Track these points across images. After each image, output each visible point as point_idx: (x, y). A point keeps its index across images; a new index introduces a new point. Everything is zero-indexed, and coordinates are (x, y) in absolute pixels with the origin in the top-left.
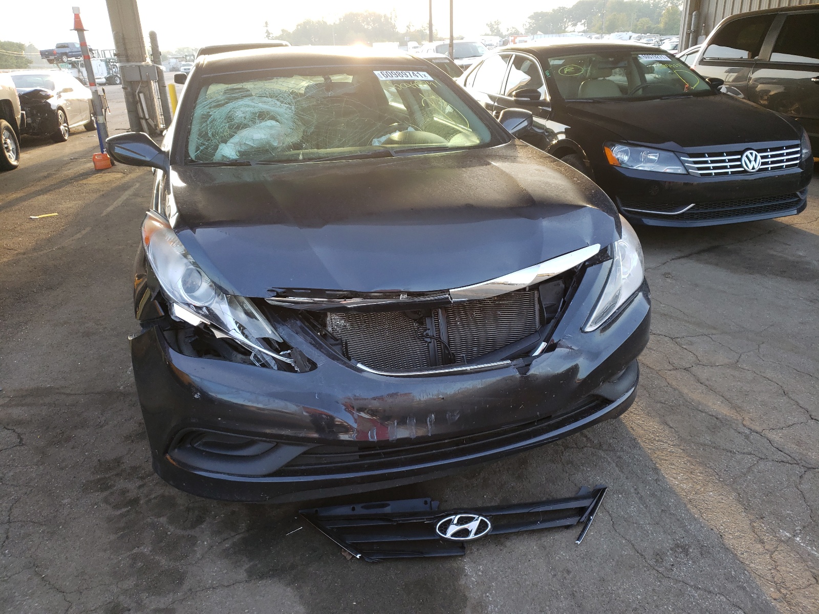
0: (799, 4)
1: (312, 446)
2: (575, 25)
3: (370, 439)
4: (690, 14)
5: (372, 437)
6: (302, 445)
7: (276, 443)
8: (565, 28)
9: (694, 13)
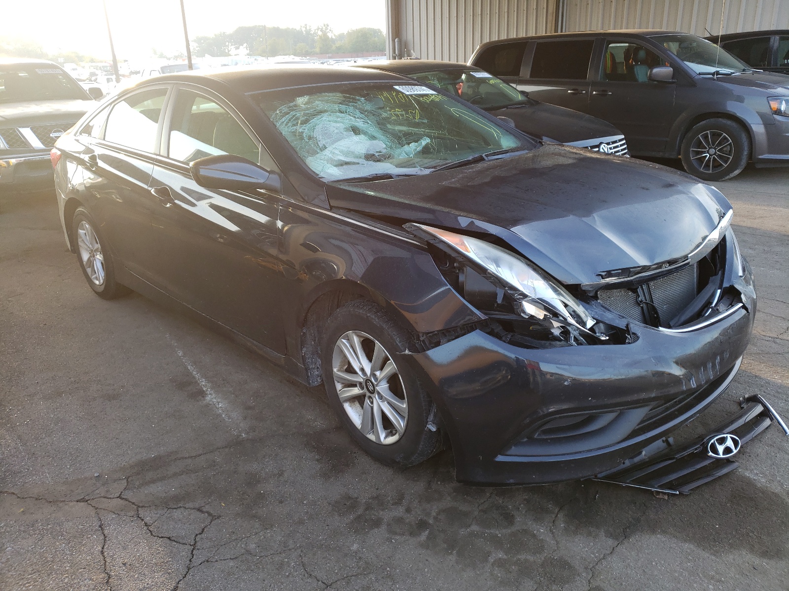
0: (536, 33)
1: (654, 404)
2: (237, 48)
3: (693, 387)
4: (393, 41)
5: (694, 385)
6: (647, 405)
7: (619, 411)
8: (229, 51)
9: (396, 40)
